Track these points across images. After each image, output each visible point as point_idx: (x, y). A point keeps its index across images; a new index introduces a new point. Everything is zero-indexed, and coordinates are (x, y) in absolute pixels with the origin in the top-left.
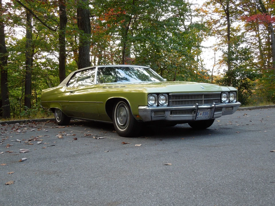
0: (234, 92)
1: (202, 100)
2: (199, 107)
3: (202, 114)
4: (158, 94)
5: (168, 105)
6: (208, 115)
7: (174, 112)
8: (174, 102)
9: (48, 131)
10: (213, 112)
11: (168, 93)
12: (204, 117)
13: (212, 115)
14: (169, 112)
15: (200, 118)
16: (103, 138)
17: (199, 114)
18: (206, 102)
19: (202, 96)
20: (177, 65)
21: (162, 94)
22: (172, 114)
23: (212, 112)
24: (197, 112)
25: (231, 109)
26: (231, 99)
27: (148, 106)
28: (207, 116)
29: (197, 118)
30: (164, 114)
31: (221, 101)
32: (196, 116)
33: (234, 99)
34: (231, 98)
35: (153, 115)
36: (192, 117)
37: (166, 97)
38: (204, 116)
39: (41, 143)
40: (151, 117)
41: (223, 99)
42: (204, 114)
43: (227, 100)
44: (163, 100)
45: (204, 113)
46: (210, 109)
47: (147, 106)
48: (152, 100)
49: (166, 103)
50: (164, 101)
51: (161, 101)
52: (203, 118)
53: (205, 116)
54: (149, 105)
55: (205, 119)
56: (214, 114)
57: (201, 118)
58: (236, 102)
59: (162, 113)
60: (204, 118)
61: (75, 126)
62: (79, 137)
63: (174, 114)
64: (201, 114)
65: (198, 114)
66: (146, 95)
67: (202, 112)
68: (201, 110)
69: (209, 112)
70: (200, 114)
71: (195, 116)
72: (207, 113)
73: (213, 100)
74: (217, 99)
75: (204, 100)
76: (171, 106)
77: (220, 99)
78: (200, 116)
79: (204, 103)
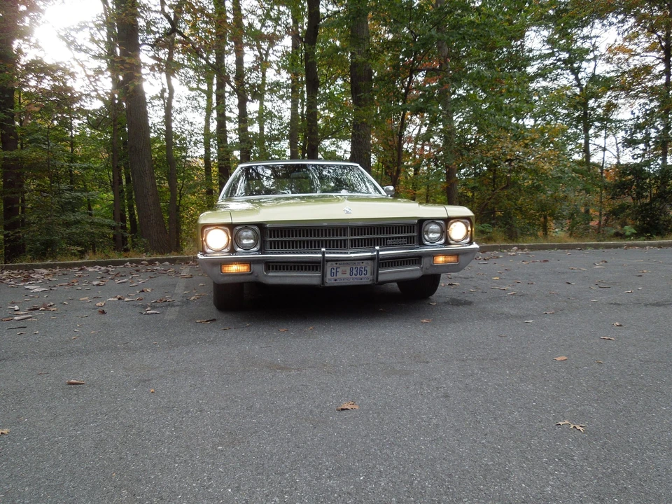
1: (345, 240)
2: (326, 255)
3: (348, 272)
4: (233, 226)
5: (262, 250)
6: (369, 275)
7: (273, 266)
8: (276, 244)
11: (259, 225)
14: (263, 266)
15: (342, 281)
17: (337, 272)
21: (246, 226)
22: (268, 270)
24: (324, 266)
25: (452, 259)
27: (204, 251)
28: (363, 276)
30: (247, 270)
31: (420, 241)
32: (323, 277)
35: (220, 272)
36: (318, 278)
37: (255, 233)
38: (354, 276)
42: (354, 272)
43: (440, 238)
44: (248, 238)
45: (355, 270)
46: (369, 262)
49: (254, 245)
50: (252, 242)
52: (352, 281)
53: (358, 276)
54: (208, 250)
55: (359, 284)
56: (377, 273)
57: (346, 281)
58: (470, 243)
59: (244, 268)
60: (356, 280)
63: (273, 269)
64: (344, 273)
68: (342, 262)
69: (370, 266)
70: (340, 272)
72: (363, 270)
73: (387, 238)
74: (405, 237)
75: (351, 240)
76: (267, 252)
77: (413, 237)
78: (343, 277)
79: (352, 246)
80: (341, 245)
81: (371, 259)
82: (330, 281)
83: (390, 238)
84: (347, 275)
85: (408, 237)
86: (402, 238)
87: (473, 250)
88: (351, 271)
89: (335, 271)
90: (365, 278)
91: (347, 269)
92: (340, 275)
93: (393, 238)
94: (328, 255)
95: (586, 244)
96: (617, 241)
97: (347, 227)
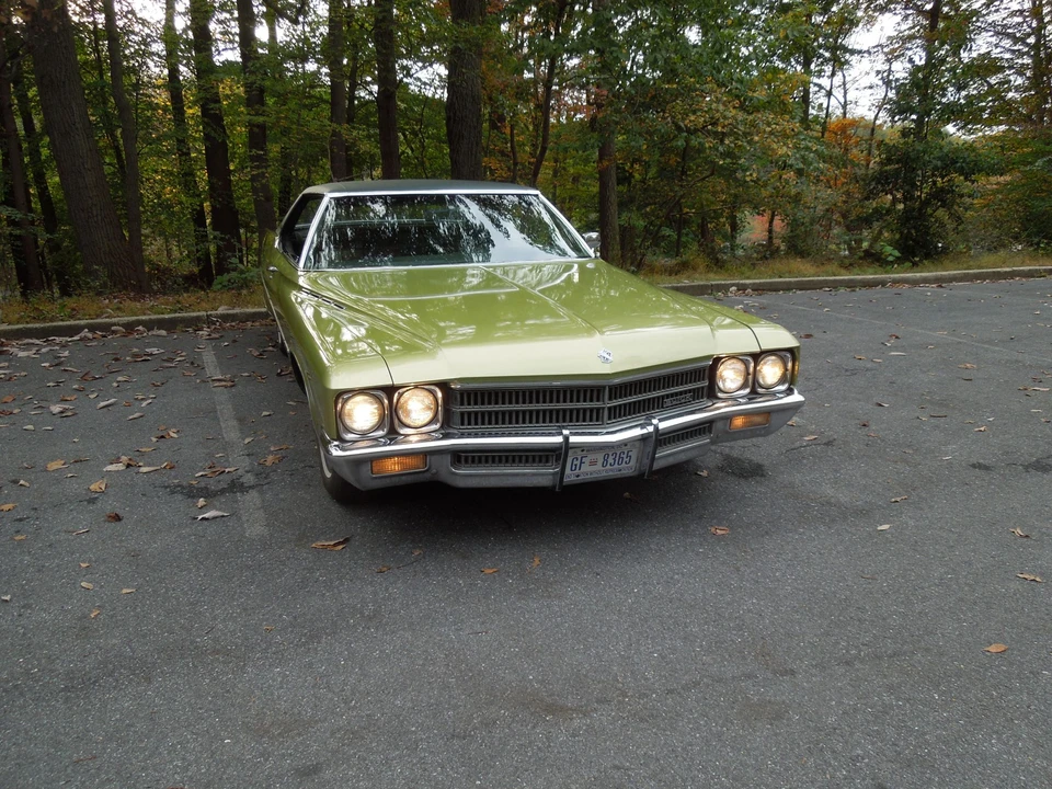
0: (784, 353)
1: (598, 409)
3: (600, 460)
4: (390, 390)
5: (444, 432)
6: (632, 463)
7: (467, 457)
8: (473, 416)
10: (651, 451)
11: (442, 385)
12: (611, 470)
13: (646, 461)
14: (448, 458)
15: (589, 476)
17: (581, 463)
18: (619, 414)
19: (599, 391)
21: (417, 386)
23: (648, 450)
24: (566, 459)
25: (760, 419)
28: (624, 465)
29: (572, 478)
31: (711, 393)
32: (563, 472)
33: (782, 381)
35: (369, 472)
36: (551, 477)
37: (435, 399)
38: (608, 466)
41: (728, 384)
42: (611, 460)
43: (742, 387)
45: (611, 457)
46: (638, 442)
49: (431, 420)
50: (426, 415)
52: (605, 474)
53: (616, 465)
54: (347, 436)
55: (614, 477)
57: (594, 475)
58: (789, 392)
59: (415, 462)
60: (611, 473)
63: (465, 464)
64: (593, 463)
66: (331, 398)
67: (597, 457)
68: (593, 448)
69: (634, 451)
70: (587, 463)
71: (558, 473)
72: (624, 456)
73: (663, 397)
74: (690, 391)
75: (610, 408)
76: (456, 431)
77: (703, 388)
78: (591, 470)
79: (610, 419)
80: (591, 418)
81: (644, 439)
82: (570, 476)
83: (668, 396)
84: (599, 467)
85: (694, 389)
86: (685, 392)
87: (795, 407)
88: (606, 460)
89: (578, 463)
90: (628, 468)
91: (600, 457)
92: (586, 468)
93: (672, 395)
94: (573, 439)
95: (835, 280)
96: (875, 273)
97: (604, 387)
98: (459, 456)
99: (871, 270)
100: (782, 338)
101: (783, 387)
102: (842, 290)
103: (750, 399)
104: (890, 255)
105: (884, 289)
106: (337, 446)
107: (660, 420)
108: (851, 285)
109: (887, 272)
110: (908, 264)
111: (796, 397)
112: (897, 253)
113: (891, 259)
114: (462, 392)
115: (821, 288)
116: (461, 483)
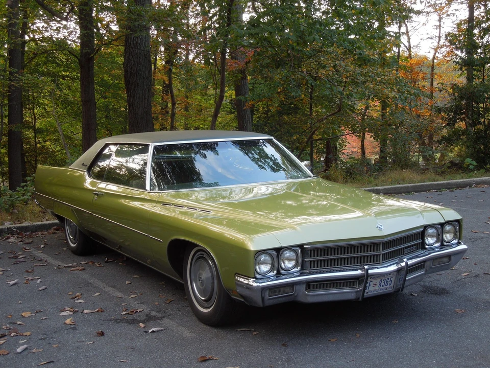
0: (455, 223)
1: (377, 255)
3: (378, 283)
4: (279, 250)
5: (302, 272)
6: (392, 285)
7: (313, 285)
8: (316, 263)
9: (46, 288)
10: (403, 276)
11: (301, 246)
12: (382, 289)
13: (401, 282)
14: (304, 286)
15: (372, 293)
16: (162, 330)
17: (370, 285)
18: (388, 258)
19: (377, 245)
20: (346, 78)
21: (288, 248)
22: (309, 288)
23: (400, 277)
24: (366, 282)
25: (446, 260)
26: (448, 237)
27: (255, 278)
28: (388, 286)
29: (365, 294)
30: (291, 291)
31: (422, 246)
32: (364, 289)
33: (454, 238)
34: (448, 235)
35: (268, 296)
36: (355, 294)
37: (297, 254)
38: (381, 287)
39: (26, 349)
40: (263, 299)
41: (430, 240)
42: (383, 284)
43: (436, 242)
44: (289, 260)
45: (383, 282)
46: (395, 273)
47: (253, 278)
48: (264, 263)
49: (295, 266)
50: (293, 263)
51: (287, 262)
52: (379, 292)
53: (385, 286)
54: (258, 276)
55: (385, 293)
56: (405, 280)
57: (375, 292)
58: (459, 244)
59: (288, 289)
60: (382, 291)
61: (107, 262)
62: (111, 320)
63: (313, 288)
64: (375, 285)
65: (368, 285)
66: (252, 256)
67: (377, 281)
68: (375, 276)
69: (394, 278)
70: (372, 285)
71: (361, 290)
72: (389, 281)
73: (404, 248)
74: (414, 245)
75: (383, 254)
76: (308, 271)
77: (419, 243)
78: (373, 289)
79: (383, 260)
80: (375, 260)
81: (398, 271)
83: (405, 248)
84: (377, 287)
85: (416, 244)
86: (412, 246)
87: (462, 252)
88: (380, 283)
90: (389, 288)
92: (371, 288)
93: (407, 247)
94: (370, 271)
95: (438, 184)
96: (462, 178)
97: (380, 243)
98: (309, 285)
99: (459, 176)
100: (452, 215)
101: (455, 241)
102: (444, 191)
103: (441, 248)
104: (471, 164)
105: (471, 189)
106: (254, 281)
107: (408, 259)
108: (449, 187)
109: (470, 177)
110: (482, 170)
111: (463, 247)
112: (474, 163)
113: (471, 167)
114: (311, 249)
115: (429, 191)
116: (311, 300)
